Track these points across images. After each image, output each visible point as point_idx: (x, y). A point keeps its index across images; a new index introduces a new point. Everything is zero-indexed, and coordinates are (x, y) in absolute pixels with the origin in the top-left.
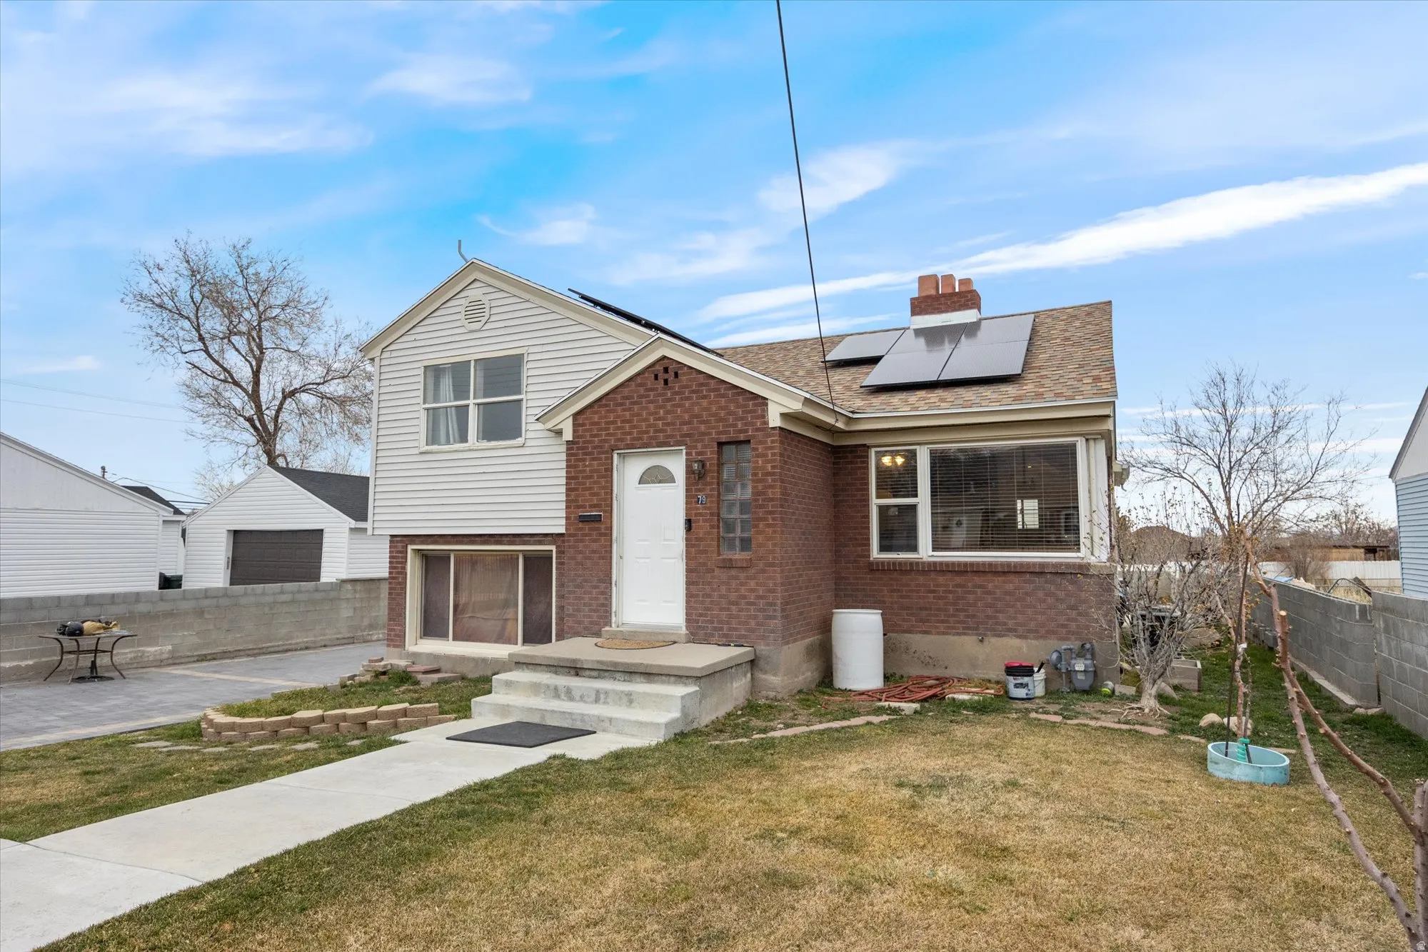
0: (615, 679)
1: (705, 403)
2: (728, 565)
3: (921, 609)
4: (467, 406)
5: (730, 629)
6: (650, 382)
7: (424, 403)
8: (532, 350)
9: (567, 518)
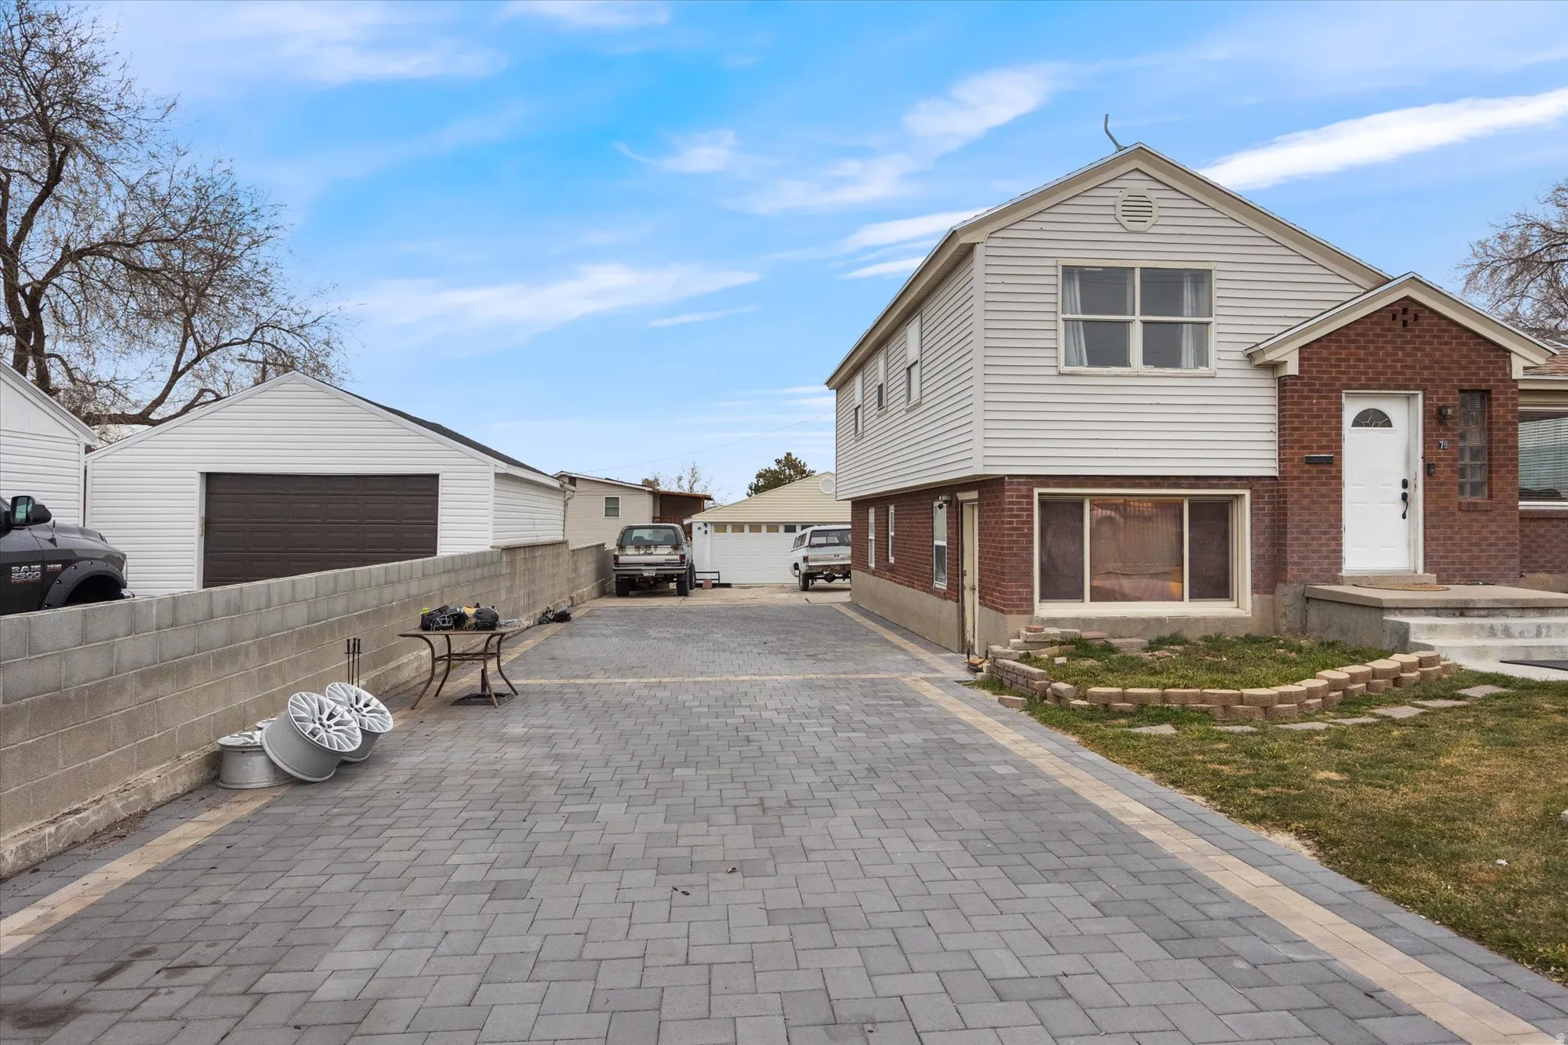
8: (1220, 267)
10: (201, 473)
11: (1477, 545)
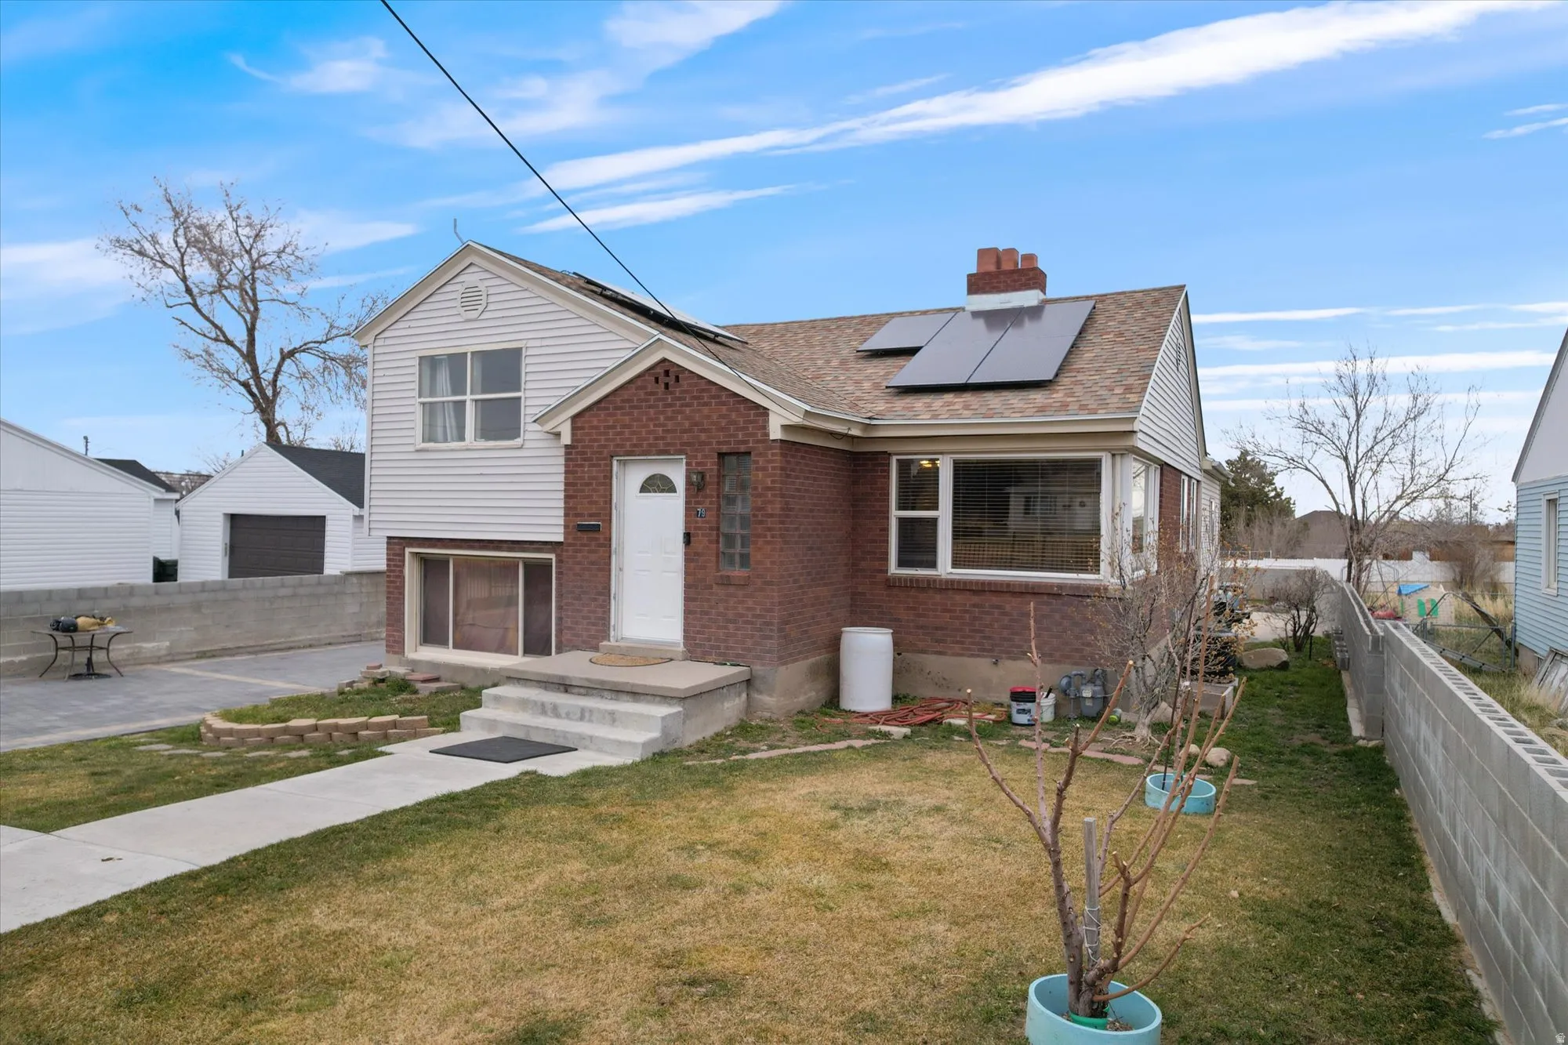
0: (602, 697)
1: (706, 410)
2: (726, 582)
3: (937, 629)
4: (464, 402)
5: (727, 648)
6: (651, 386)
7: (420, 396)
8: (531, 344)
9: (566, 527)
10: (225, 514)
11: (734, 622)
